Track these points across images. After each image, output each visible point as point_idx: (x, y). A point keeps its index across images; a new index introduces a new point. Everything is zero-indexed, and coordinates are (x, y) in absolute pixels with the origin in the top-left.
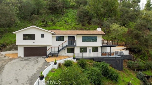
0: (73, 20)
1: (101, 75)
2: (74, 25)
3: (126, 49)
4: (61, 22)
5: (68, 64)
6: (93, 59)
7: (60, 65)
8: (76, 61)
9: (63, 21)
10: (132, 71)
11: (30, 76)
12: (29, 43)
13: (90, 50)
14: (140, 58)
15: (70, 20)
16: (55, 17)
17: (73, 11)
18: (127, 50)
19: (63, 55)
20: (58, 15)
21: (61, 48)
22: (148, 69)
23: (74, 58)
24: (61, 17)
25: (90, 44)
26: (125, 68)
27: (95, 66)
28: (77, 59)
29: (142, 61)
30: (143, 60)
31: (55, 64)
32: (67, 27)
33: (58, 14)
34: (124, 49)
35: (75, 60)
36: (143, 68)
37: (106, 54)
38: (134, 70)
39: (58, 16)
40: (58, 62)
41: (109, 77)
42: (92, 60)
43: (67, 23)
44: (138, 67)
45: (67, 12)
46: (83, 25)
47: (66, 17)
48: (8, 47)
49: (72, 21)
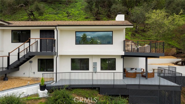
0: (82, 12)
3: (180, 63)
4: (60, 15)
6: (99, 88)
8: (45, 95)
15: (77, 12)
16: (52, 8)
18: (182, 65)
24: (64, 8)
33: (61, 4)
34: (176, 63)
43: (71, 16)
46: (97, 19)
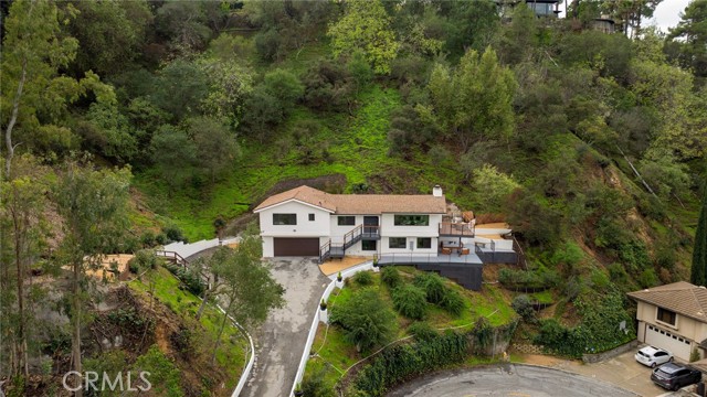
0: (381, 137)
1: (424, 301)
2: (380, 159)
3: (509, 235)
4: (346, 148)
5: (363, 280)
6: (417, 265)
7: (347, 282)
8: (378, 271)
9: (352, 141)
10: (506, 291)
11: (305, 302)
12: (285, 231)
13: (412, 243)
14: (540, 260)
15: (373, 138)
16: (328, 126)
17: (382, 95)
18: (509, 238)
19: (352, 254)
20: (339, 117)
21: (349, 239)
22: (548, 288)
23: (375, 265)
24: (348, 126)
25: (412, 232)
26: (492, 284)
27: (418, 281)
28: (381, 266)
29: (543, 267)
30: (546, 265)
31: (340, 279)
32: (364, 166)
33: (338, 112)
34: (504, 236)
35: (377, 269)
36: (537, 286)
37: (449, 253)
38: (514, 290)
39: (338, 123)
40: (344, 275)
41: (443, 305)
42: (414, 268)
43: (364, 149)
44: (526, 284)
45: (365, 105)
46: (407, 159)
47: (360, 124)
48: (229, 227)
49: (376, 144)
